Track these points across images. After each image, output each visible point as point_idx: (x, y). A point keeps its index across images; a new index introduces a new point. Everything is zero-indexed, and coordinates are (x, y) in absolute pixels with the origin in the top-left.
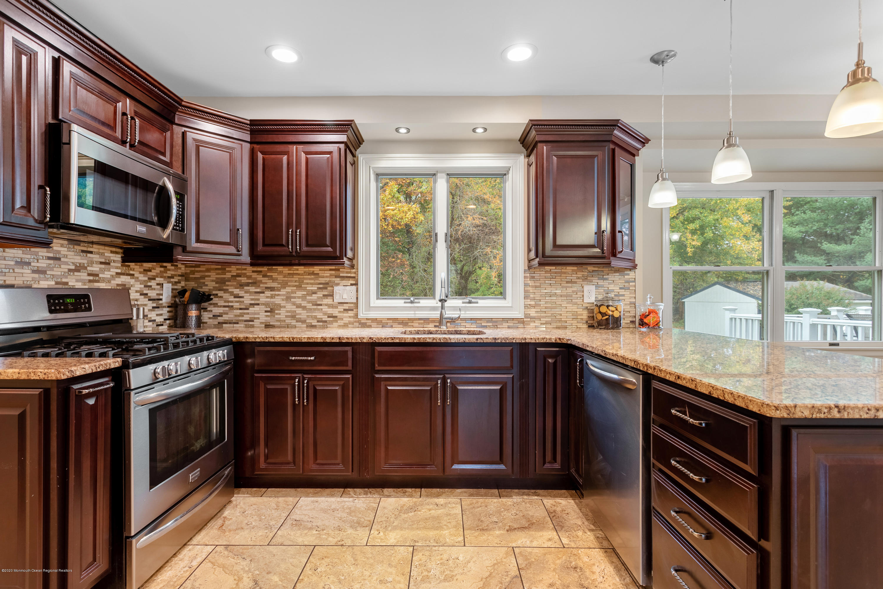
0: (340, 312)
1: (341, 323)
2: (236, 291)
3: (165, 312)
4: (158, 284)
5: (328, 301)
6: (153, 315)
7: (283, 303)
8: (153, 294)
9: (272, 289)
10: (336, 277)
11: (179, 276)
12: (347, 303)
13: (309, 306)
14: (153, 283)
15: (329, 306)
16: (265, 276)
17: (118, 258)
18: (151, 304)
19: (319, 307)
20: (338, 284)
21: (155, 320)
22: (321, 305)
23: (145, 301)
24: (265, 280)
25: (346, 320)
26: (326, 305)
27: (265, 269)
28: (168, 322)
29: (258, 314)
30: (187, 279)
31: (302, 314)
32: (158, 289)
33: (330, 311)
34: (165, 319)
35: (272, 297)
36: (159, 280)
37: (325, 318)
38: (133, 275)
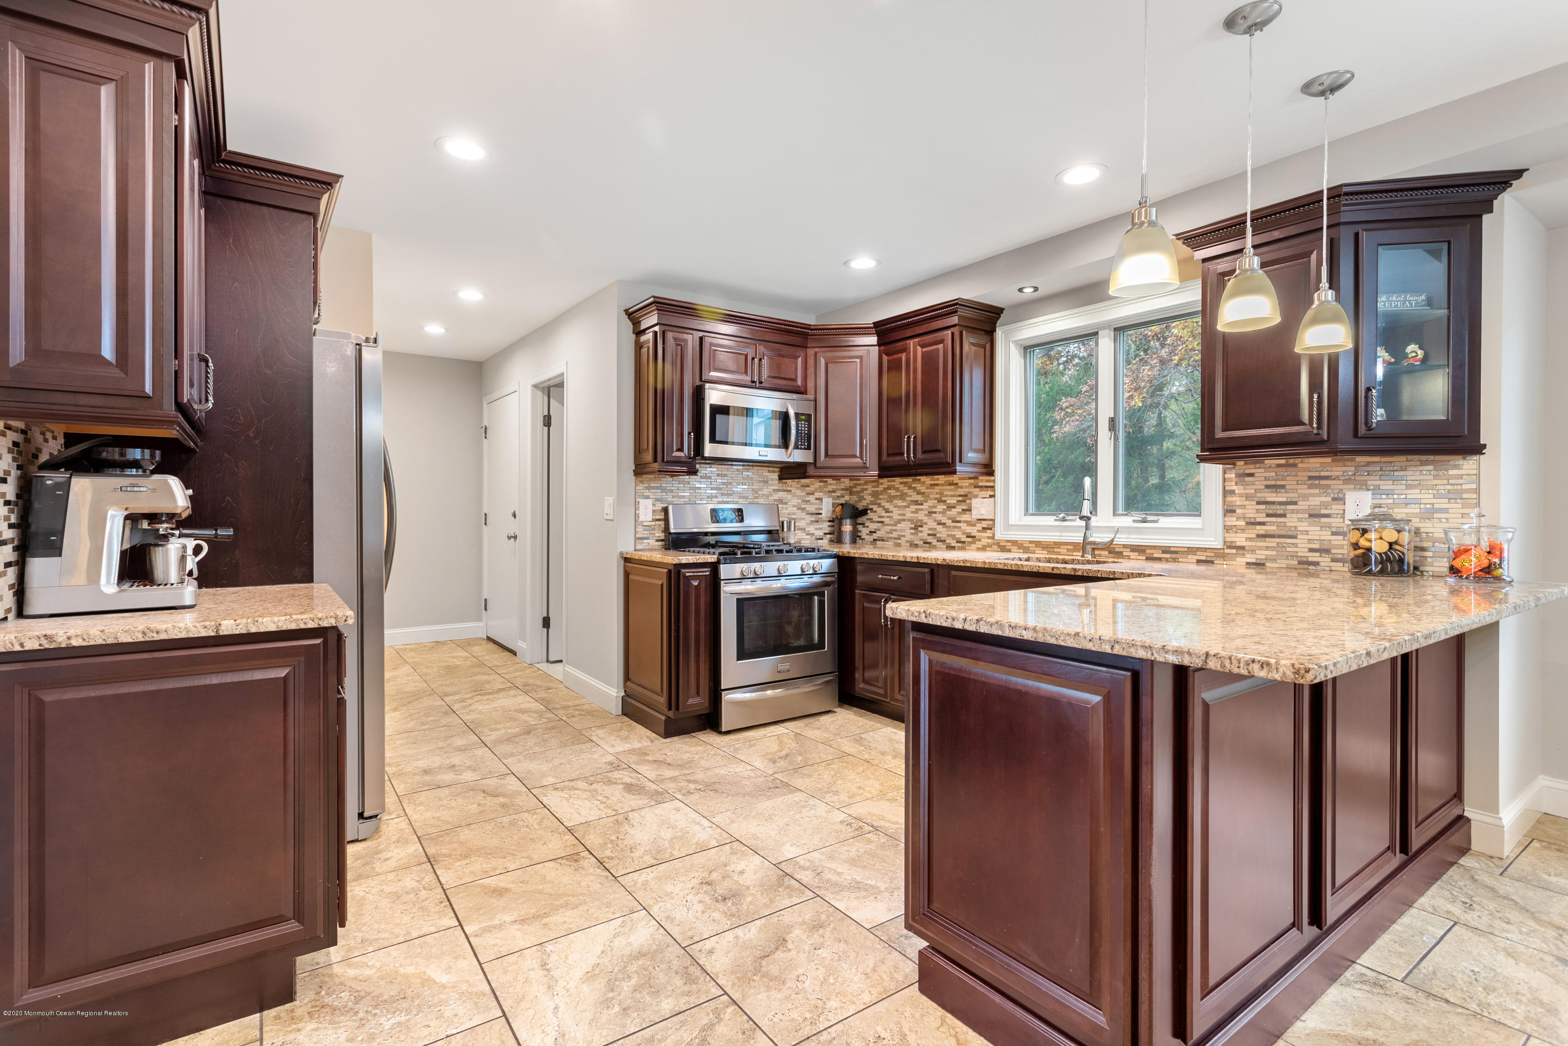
0: (979, 531)
1: (979, 545)
2: (887, 505)
3: (826, 527)
4: (817, 499)
5: (965, 517)
6: (811, 529)
7: (925, 519)
8: (811, 508)
9: (916, 503)
10: (976, 487)
11: (842, 490)
12: (985, 520)
13: (949, 523)
14: (811, 498)
15: (969, 523)
16: (910, 488)
17: (776, 476)
18: (810, 518)
19: (958, 524)
20: (976, 496)
21: (813, 534)
22: (959, 522)
23: (803, 515)
24: (910, 492)
25: (985, 541)
26: (965, 522)
27: (909, 480)
28: (828, 536)
29: (904, 531)
30: (851, 493)
31: (942, 532)
32: (817, 504)
33: (969, 530)
34: (825, 534)
35: (916, 511)
36: (817, 495)
37: (964, 538)
38: (790, 491)
